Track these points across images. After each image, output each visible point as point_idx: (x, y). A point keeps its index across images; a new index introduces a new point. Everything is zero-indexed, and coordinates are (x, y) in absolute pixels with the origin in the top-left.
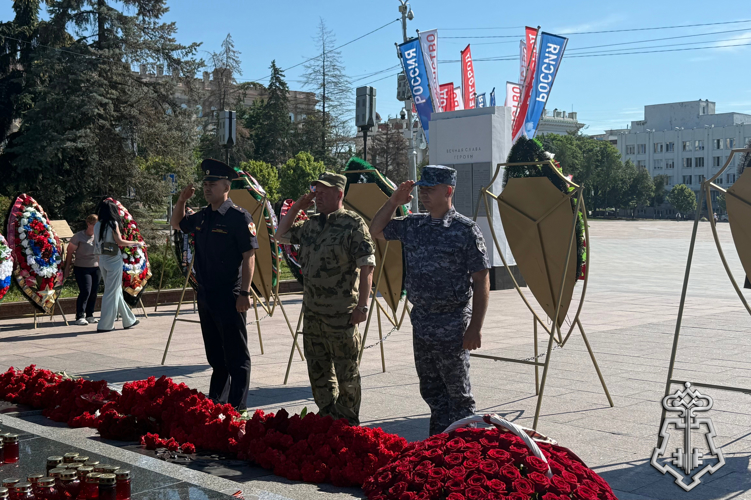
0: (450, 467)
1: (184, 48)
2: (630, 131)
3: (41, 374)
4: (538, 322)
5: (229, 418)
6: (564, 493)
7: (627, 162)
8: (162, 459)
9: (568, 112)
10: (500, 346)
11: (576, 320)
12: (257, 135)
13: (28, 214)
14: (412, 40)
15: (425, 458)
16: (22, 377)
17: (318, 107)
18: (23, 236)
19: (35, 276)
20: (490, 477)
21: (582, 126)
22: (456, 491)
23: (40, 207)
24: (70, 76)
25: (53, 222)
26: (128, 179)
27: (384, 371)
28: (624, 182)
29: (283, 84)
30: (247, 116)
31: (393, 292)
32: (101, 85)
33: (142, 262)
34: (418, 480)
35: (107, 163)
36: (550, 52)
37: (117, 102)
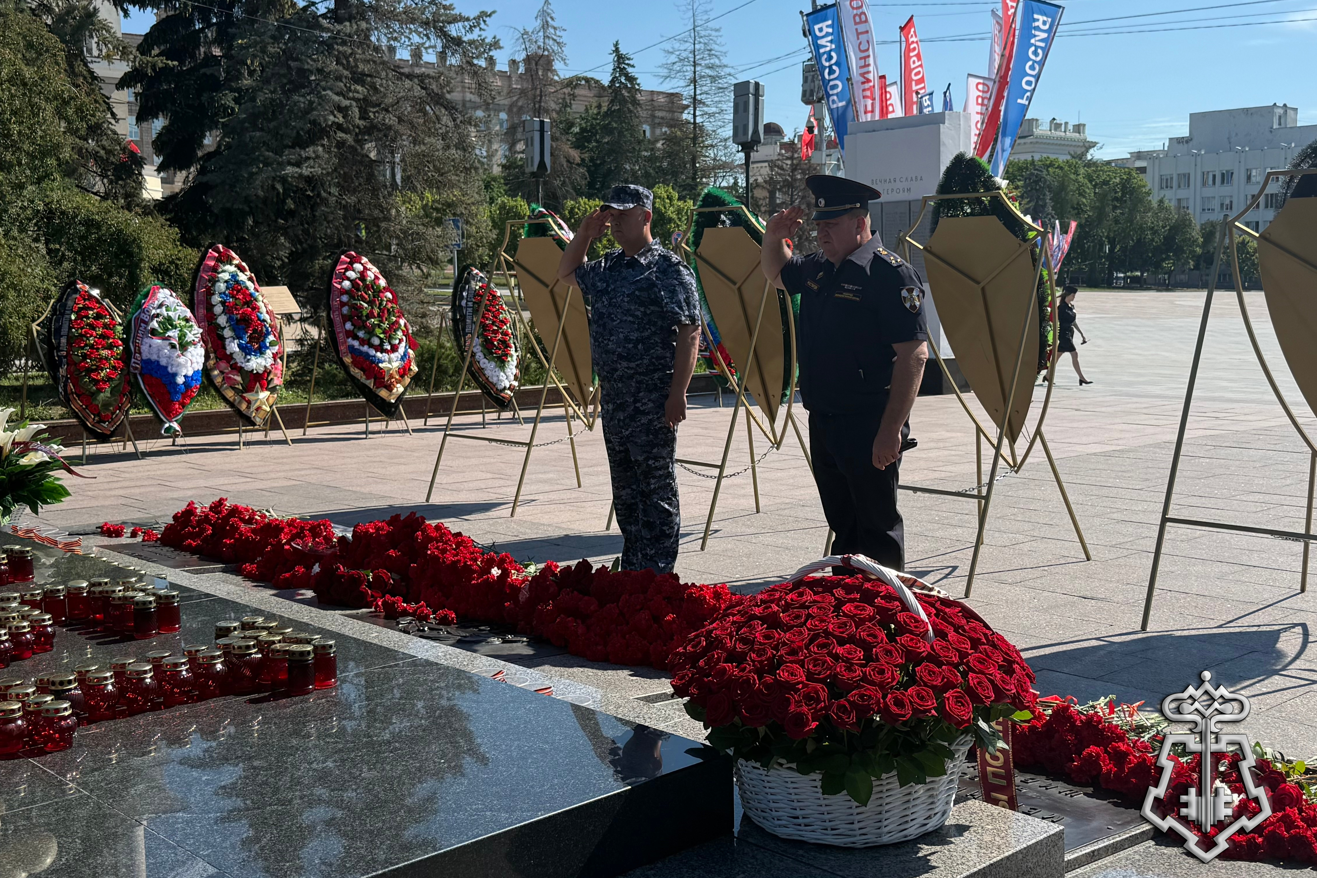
0: (788, 628)
1: (468, 19)
2: (1166, 154)
3: (235, 511)
4: (982, 437)
5: (505, 574)
6: (948, 664)
7: (1161, 201)
8: (406, 631)
9: (1073, 122)
10: (937, 475)
11: (1038, 432)
12: (592, 159)
13: (226, 276)
14: (825, 7)
15: (754, 617)
16: (207, 516)
17: (687, 116)
18: (218, 309)
19: (240, 370)
20: (842, 642)
21: (1093, 145)
22: (791, 662)
23: (244, 264)
24: (292, 64)
25: (265, 290)
26: (383, 225)
27: (758, 511)
28: (1155, 232)
29: (632, 79)
30: (576, 130)
31: (771, 393)
32: (339, 78)
33: (401, 350)
34: (740, 647)
35: (351, 200)
36: (1037, 28)
37: (364, 105)
